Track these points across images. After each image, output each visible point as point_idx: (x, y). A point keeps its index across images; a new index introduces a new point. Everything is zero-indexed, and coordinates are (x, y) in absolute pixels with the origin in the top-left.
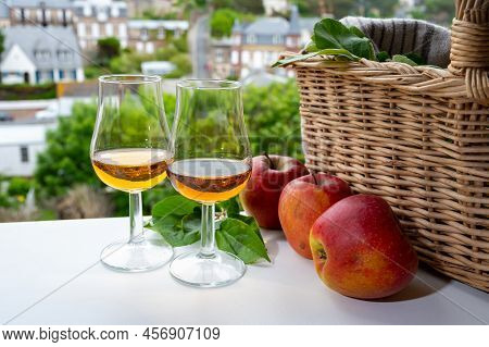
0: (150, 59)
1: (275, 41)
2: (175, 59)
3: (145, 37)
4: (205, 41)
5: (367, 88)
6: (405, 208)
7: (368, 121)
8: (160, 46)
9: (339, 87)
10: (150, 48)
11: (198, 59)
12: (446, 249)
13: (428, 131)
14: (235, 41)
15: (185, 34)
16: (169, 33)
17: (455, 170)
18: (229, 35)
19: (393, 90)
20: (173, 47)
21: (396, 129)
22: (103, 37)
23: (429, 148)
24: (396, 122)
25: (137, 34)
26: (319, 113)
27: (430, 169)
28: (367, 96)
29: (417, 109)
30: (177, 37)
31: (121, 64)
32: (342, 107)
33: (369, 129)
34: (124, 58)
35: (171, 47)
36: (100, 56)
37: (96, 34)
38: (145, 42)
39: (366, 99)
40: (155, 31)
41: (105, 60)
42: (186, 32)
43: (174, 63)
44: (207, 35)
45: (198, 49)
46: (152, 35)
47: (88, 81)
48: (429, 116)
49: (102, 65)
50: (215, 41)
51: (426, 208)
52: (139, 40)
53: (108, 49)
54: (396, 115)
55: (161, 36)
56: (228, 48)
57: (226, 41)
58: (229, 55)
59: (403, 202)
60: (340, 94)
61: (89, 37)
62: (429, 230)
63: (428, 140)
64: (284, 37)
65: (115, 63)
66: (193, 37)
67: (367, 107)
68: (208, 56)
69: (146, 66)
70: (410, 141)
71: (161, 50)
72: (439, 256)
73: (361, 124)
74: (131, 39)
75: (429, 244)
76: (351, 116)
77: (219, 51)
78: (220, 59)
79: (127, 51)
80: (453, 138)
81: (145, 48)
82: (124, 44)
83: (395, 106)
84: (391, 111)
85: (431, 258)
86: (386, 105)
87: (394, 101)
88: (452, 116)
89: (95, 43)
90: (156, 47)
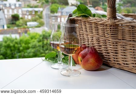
0: (30, 21)
2: (38, 21)
3: (28, 14)
4: (49, 14)
5: (91, 24)
6: (101, 51)
7: (92, 31)
8: (33, 16)
9: (85, 24)
10: (30, 17)
11: (46, 21)
12: (110, 59)
13: (104, 32)
14: (59, 14)
16: (36, 12)
17: (110, 41)
18: (57, 13)
19: (97, 24)
20: (38, 17)
21: (98, 33)
22: (13, 14)
23: (104, 36)
24: (98, 31)
25: (25, 13)
26: (81, 30)
27: (105, 41)
28: (91, 25)
29: (102, 28)
30: (39, 13)
31: (20, 23)
32: (86, 28)
33: (92, 33)
34: (21, 21)
35: (37, 17)
36: (12, 20)
37: (11, 13)
38: (28, 15)
39: (91, 26)
40: (31, 11)
41: (14, 22)
42: (42, 11)
43: (38, 22)
45: (46, 18)
46: (30, 13)
47: (9, 29)
48: (104, 29)
49: (13, 24)
50: (52, 15)
51: (105, 50)
52: (26, 15)
53: (15, 18)
54: (97, 29)
55: (34, 13)
56: (56, 17)
57: (56, 14)
58: (57, 19)
59: (100, 50)
60: (85, 25)
61: (8, 14)
62: (106, 56)
63: (104, 34)
65: (17, 23)
66: (44, 13)
67: (91, 28)
68: (50, 20)
69: (28, 23)
70: (101, 35)
71: (34, 18)
72: (109, 61)
73: (90, 32)
74: (23, 14)
75: (106, 59)
76: (88, 30)
77: (54, 18)
78: (54, 21)
79: (22, 18)
80: (109, 33)
81: (28, 17)
82: (21, 16)
83: (97, 27)
84: (96, 28)
85: (107, 62)
86: (95, 27)
87: (97, 26)
88: (108, 29)
89: (11, 16)
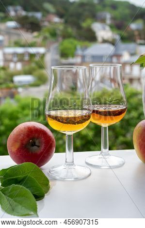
0: (19, 73)
1: (104, 59)
3: (15, 59)
8: (25, 65)
10: (19, 66)
14: (77, 60)
15: (43, 56)
16: (32, 56)
18: (73, 56)
25: (10, 57)
30: (37, 59)
35: (33, 65)
38: (15, 63)
40: (22, 55)
43: (35, 76)
44: (58, 57)
46: (20, 58)
50: (64, 61)
52: (12, 61)
55: (27, 58)
57: (71, 60)
64: (111, 57)
66: (48, 58)
69: (17, 79)
71: (27, 68)
74: (6, 60)
79: (4, 68)
81: (15, 66)
90: (23, 66)
